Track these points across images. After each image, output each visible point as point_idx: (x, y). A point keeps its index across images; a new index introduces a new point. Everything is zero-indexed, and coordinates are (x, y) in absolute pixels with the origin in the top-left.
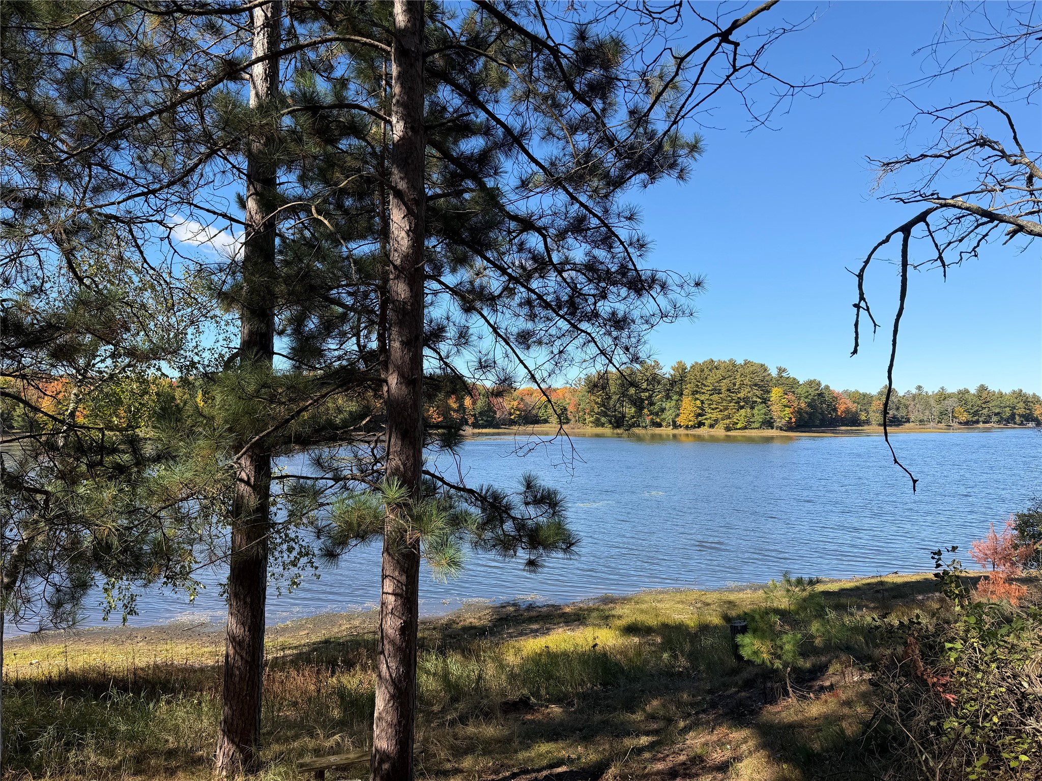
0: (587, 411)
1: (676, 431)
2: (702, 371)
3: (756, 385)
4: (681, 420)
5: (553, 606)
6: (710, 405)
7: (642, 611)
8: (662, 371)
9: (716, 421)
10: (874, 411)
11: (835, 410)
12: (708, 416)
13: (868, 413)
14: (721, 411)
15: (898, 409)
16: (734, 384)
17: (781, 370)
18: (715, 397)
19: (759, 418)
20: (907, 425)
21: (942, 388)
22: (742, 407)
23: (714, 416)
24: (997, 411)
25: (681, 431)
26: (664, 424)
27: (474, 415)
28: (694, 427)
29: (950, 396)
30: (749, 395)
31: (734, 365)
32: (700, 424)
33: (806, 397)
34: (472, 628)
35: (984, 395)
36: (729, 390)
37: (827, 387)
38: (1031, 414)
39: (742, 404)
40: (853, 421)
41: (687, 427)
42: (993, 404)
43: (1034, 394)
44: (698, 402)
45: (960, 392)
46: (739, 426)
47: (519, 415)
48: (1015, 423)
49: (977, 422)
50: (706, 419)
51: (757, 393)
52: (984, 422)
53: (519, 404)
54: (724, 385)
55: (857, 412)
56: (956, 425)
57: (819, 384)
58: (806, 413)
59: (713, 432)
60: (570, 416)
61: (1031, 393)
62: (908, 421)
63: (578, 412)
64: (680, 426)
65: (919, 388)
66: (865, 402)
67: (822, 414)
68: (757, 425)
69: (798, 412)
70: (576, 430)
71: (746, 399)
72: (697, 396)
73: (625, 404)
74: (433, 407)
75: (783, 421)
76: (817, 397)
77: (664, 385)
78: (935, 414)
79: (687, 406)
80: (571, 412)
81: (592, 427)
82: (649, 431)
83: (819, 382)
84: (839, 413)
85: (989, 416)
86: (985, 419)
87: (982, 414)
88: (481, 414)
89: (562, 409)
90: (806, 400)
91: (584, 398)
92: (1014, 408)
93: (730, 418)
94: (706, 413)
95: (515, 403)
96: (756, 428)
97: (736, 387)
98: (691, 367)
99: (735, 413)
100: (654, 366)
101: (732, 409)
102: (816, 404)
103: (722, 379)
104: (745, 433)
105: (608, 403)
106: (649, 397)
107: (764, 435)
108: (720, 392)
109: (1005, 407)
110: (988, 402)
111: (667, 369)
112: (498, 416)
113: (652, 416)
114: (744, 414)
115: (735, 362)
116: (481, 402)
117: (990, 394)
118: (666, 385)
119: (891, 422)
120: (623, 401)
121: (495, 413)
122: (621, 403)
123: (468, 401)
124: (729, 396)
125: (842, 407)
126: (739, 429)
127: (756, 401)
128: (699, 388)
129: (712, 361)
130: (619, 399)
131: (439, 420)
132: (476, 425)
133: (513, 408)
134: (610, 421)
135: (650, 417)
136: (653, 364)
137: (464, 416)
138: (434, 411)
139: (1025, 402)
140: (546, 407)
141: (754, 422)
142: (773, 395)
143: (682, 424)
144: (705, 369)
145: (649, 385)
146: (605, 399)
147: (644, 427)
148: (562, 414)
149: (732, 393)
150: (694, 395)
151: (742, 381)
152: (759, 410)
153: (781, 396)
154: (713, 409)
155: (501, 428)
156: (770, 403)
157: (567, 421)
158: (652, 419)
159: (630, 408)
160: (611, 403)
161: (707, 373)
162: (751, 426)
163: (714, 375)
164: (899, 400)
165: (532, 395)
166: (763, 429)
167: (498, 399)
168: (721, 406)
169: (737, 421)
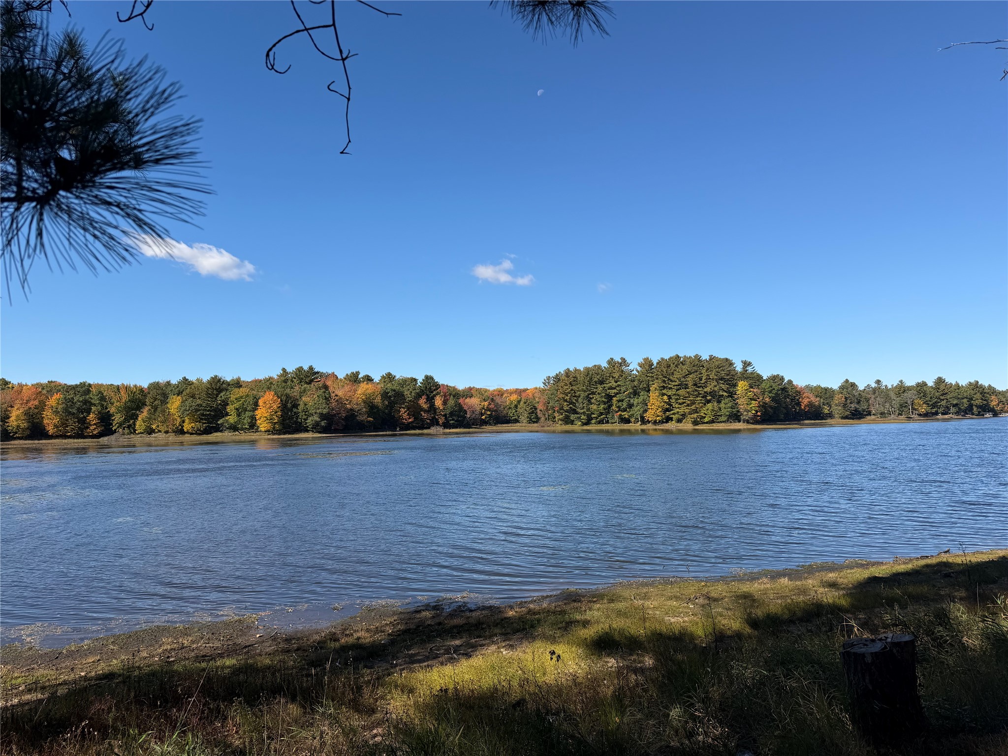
0: (556, 409)
1: (644, 427)
2: (669, 366)
3: (721, 379)
4: (649, 416)
5: (490, 608)
6: (677, 399)
7: (620, 613)
8: (630, 368)
9: (684, 415)
10: (836, 405)
11: (799, 404)
12: (676, 411)
13: (830, 406)
14: (688, 405)
15: (859, 402)
16: (701, 379)
17: (746, 364)
18: (682, 392)
19: (725, 412)
20: (869, 417)
21: (901, 381)
22: (709, 402)
23: (681, 411)
24: (955, 402)
25: (650, 426)
26: (633, 420)
27: (445, 415)
28: (661, 422)
29: (909, 388)
30: (716, 389)
31: (699, 360)
32: (668, 419)
33: (770, 392)
34: (357, 646)
35: (942, 387)
36: (695, 385)
37: (790, 382)
38: (988, 405)
39: (709, 398)
40: (816, 415)
41: (655, 423)
42: (951, 395)
43: (990, 386)
44: (665, 397)
45: (918, 385)
46: (706, 420)
47: (490, 416)
48: (973, 414)
49: (936, 413)
50: (674, 414)
51: (723, 387)
52: (943, 414)
53: (490, 404)
54: (690, 380)
55: (820, 406)
56: (916, 417)
57: (782, 379)
58: (771, 407)
59: (681, 426)
60: (540, 414)
61: (987, 385)
62: (869, 414)
63: (547, 410)
64: (649, 422)
65: (878, 382)
66: (827, 395)
67: (786, 408)
68: (723, 418)
69: (763, 406)
70: (546, 428)
71: (713, 393)
72: (664, 391)
73: (593, 401)
74: (403, 408)
75: (750, 413)
76: (780, 392)
77: (631, 381)
78: (895, 406)
79: (655, 402)
80: (541, 410)
81: (561, 424)
82: (618, 427)
83: (783, 376)
84: (803, 407)
85: (947, 407)
86: (944, 410)
87: (941, 405)
88: (451, 414)
89: (531, 408)
90: (770, 395)
91: (553, 396)
92: (971, 399)
93: (697, 413)
94: (673, 407)
95: (486, 404)
96: (723, 422)
97: (702, 382)
98: (658, 363)
99: (702, 407)
100: (621, 363)
101: (699, 404)
102: (780, 399)
103: (688, 374)
104: (713, 426)
105: (577, 401)
106: (617, 394)
107: (732, 427)
108: (686, 387)
109: (963, 399)
110: (946, 394)
111: (634, 366)
112: (468, 416)
113: (620, 413)
114: (711, 408)
115: (700, 357)
116: (451, 402)
117: (948, 386)
118: (634, 381)
119: (853, 414)
120: (591, 398)
121: (466, 412)
122: (589, 401)
123: (438, 402)
124: (696, 390)
125: (805, 401)
126: (707, 423)
127: (723, 395)
128: (666, 384)
129: (678, 356)
130: (587, 397)
131: (410, 420)
132: (446, 425)
133: (483, 408)
134: (579, 418)
135: (618, 413)
136: (620, 361)
137: (434, 416)
138: (405, 412)
139: (981, 393)
140: (516, 406)
141: (721, 416)
142: (739, 388)
143: (650, 419)
144: (672, 365)
145: (616, 382)
146: (574, 397)
147: (612, 423)
148: (532, 413)
149: (699, 387)
150: (661, 390)
151: (708, 375)
152: (726, 404)
153: (747, 390)
154: (680, 404)
155: (472, 428)
156: (736, 396)
157: (537, 420)
158: (621, 415)
159: (599, 404)
160: (580, 400)
161: (673, 368)
162: (718, 419)
163: (680, 370)
164: (860, 394)
165: (502, 395)
166: (731, 422)
167: (468, 400)
168: (688, 400)
169: (704, 415)
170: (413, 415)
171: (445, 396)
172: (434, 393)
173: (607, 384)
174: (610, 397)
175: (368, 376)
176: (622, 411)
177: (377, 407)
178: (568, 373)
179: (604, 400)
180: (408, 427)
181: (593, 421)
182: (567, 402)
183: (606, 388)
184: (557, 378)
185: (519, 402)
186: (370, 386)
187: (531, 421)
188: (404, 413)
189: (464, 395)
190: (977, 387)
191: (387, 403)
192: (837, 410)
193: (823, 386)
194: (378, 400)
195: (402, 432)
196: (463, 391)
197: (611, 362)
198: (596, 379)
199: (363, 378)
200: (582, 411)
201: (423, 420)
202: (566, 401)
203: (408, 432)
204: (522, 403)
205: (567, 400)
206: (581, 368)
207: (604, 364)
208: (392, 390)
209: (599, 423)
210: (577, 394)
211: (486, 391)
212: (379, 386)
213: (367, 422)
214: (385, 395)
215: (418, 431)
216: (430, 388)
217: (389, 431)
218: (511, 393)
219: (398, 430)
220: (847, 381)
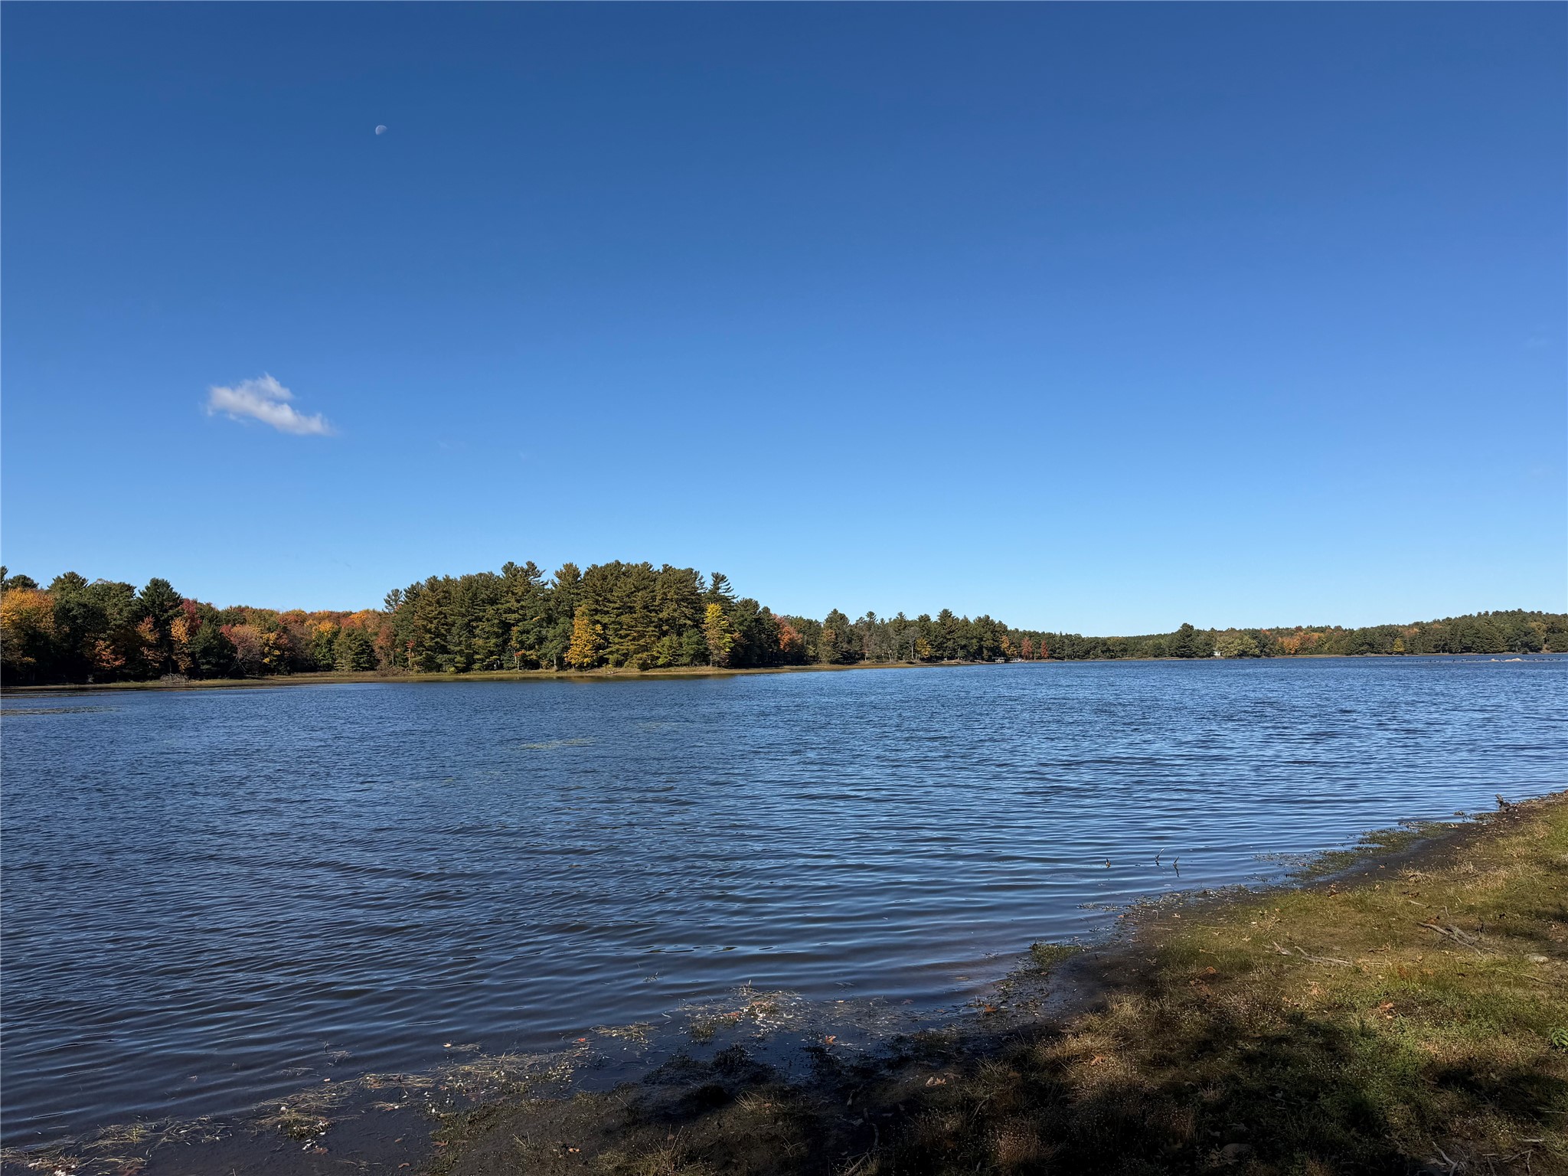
0: (411, 645)
1: (563, 674)
2: (605, 578)
3: (682, 600)
4: (572, 656)
6: (616, 630)
8: (541, 579)
9: (627, 655)
10: (824, 644)
11: (777, 642)
12: (614, 648)
13: (815, 645)
14: (634, 639)
15: (849, 642)
16: (654, 599)
17: (719, 579)
18: (625, 618)
19: (688, 649)
20: (862, 662)
21: (900, 614)
22: (665, 634)
23: (623, 648)
24: (963, 643)
25: (572, 673)
26: (544, 663)
27: (192, 655)
28: (591, 666)
29: (912, 624)
30: (676, 615)
31: (650, 571)
32: (602, 662)
33: (741, 624)
35: (949, 623)
36: (645, 607)
37: (766, 610)
38: (998, 647)
39: (665, 628)
40: (798, 658)
41: (581, 667)
42: (959, 633)
43: (1000, 622)
44: (599, 627)
45: (921, 619)
46: (660, 662)
47: (280, 658)
48: (983, 659)
49: (942, 658)
50: (611, 653)
51: (687, 612)
52: (949, 658)
53: (279, 637)
54: (638, 600)
55: (802, 645)
56: (919, 661)
57: (756, 605)
58: (742, 646)
59: (621, 671)
60: (379, 654)
62: (862, 657)
63: (393, 646)
64: (570, 665)
65: (871, 614)
66: (812, 632)
67: (761, 647)
68: (685, 659)
69: (735, 643)
70: (390, 678)
71: (671, 621)
72: (597, 618)
73: (477, 631)
74: (103, 639)
75: (722, 652)
76: (754, 624)
77: (544, 600)
78: (894, 648)
79: (582, 634)
80: (381, 648)
81: (418, 672)
82: (518, 673)
83: (757, 602)
84: (782, 647)
85: (954, 650)
86: (950, 654)
87: (947, 647)
88: (206, 652)
89: (361, 645)
90: (741, 628)
91: (405, 623)
92: (981, 639)
93: (647, 651)
94: (610, 643)
95: (273, 636)
96: (685, 665)
97: (656, 603)
98: (587, 574)
99: (654, 642)
100: (527, 571)
101: (650, 637)
102: (754, 634)
103: (635, 591)
104: (670, 671)
105: (449, 631)
106: (519, 621)
107: (698, 673)
108: (631, 610)
109: (972, 638)
110: (953, 631)
111: (549, 576)
112: (240, 656)
113: (523, 651)
114: (668, 643)
115: (651, 567)
116: (206, 630)
117: (955, 622)
118: (548, 600)
119: (845, 658)
120: (475, 628)
121: (234, 649)
122: (469, 632)
123: (179, 629)
124: (647, 616)
125: (786, 638)
126: (661, 666)
127: (685, 624)
128: (599, 605)
129: (619, 563)
130: (468, 625)
131: (117, 663)
132: (194, 673)
133: (267, 645)
134: (452, 660)
135: (520, 653)
136: (526, 567)
137: (170, 656)
138: (106, 648)
139: (992, 632)
140: (330, 642)
141: (682, 655)
142: (708, 614)
143: (573, 662)
144: (609, 576)
145: (518, 601)
146: (443, 624)
147: (509, 669)
148: (362, 654)
149: (650, 611)
150: (592, 615)
151: (664, 593)
152: (689, 637)
153: (718, 617)
154: (621, 637)
155: (246, 678)
156: (704, 626)
157: (372, 665)
158: (524, 655)
159: (488, 638)
160: (454, 630)
161: (612, 582)
162: (678, 660)
163: (623, 585)
164: (851, 630)
165: (303, 622)
166: (696, 665)
167: (238, 629)
168: (635, 632)
169: (658, 655)
170: (124, 654)
171: (193, 620)
172: (171, 612)
173: (502, 604)
174: (506, 627)
175: (25, 578)
176: (525, 649)
177: (44, 637)
178: (433, 583)
179: (496, 629)
180: (112, 676)
181: (477, 666)
182: (431, 633)
183: (501, 611)
184: (414, 593)
185: (336, 634)
186: (29, 595)
187: (358, 667)
188: (103, 650)
189: (229, 621)
190: (988, 624)
191: (67, 629)
192: (825, 651)
193: (805, 618)
194: (47, 624)
195: (98, 685)
196: (228, 613)
197: (509, 568)
198: (483, 596)
199: (12, 581)
200: (458, 648)
201: (144, 663)
202: (429, 631)
203: (112, 685)
204: (342, 636)
205: (430, 629)
206: (456, 575)
207: (499, 573)
208: (79, 604)
209: (486, 669)
210: (449, 620)
211: (272, 613)
212: (50, 597)
213: (22, 664)
214: (63, 614)
215: (132, 684)
216: (162, 604)
217: (70, 682)
218: (321, 618)
219: (90, 680)
220: (835, 611)
